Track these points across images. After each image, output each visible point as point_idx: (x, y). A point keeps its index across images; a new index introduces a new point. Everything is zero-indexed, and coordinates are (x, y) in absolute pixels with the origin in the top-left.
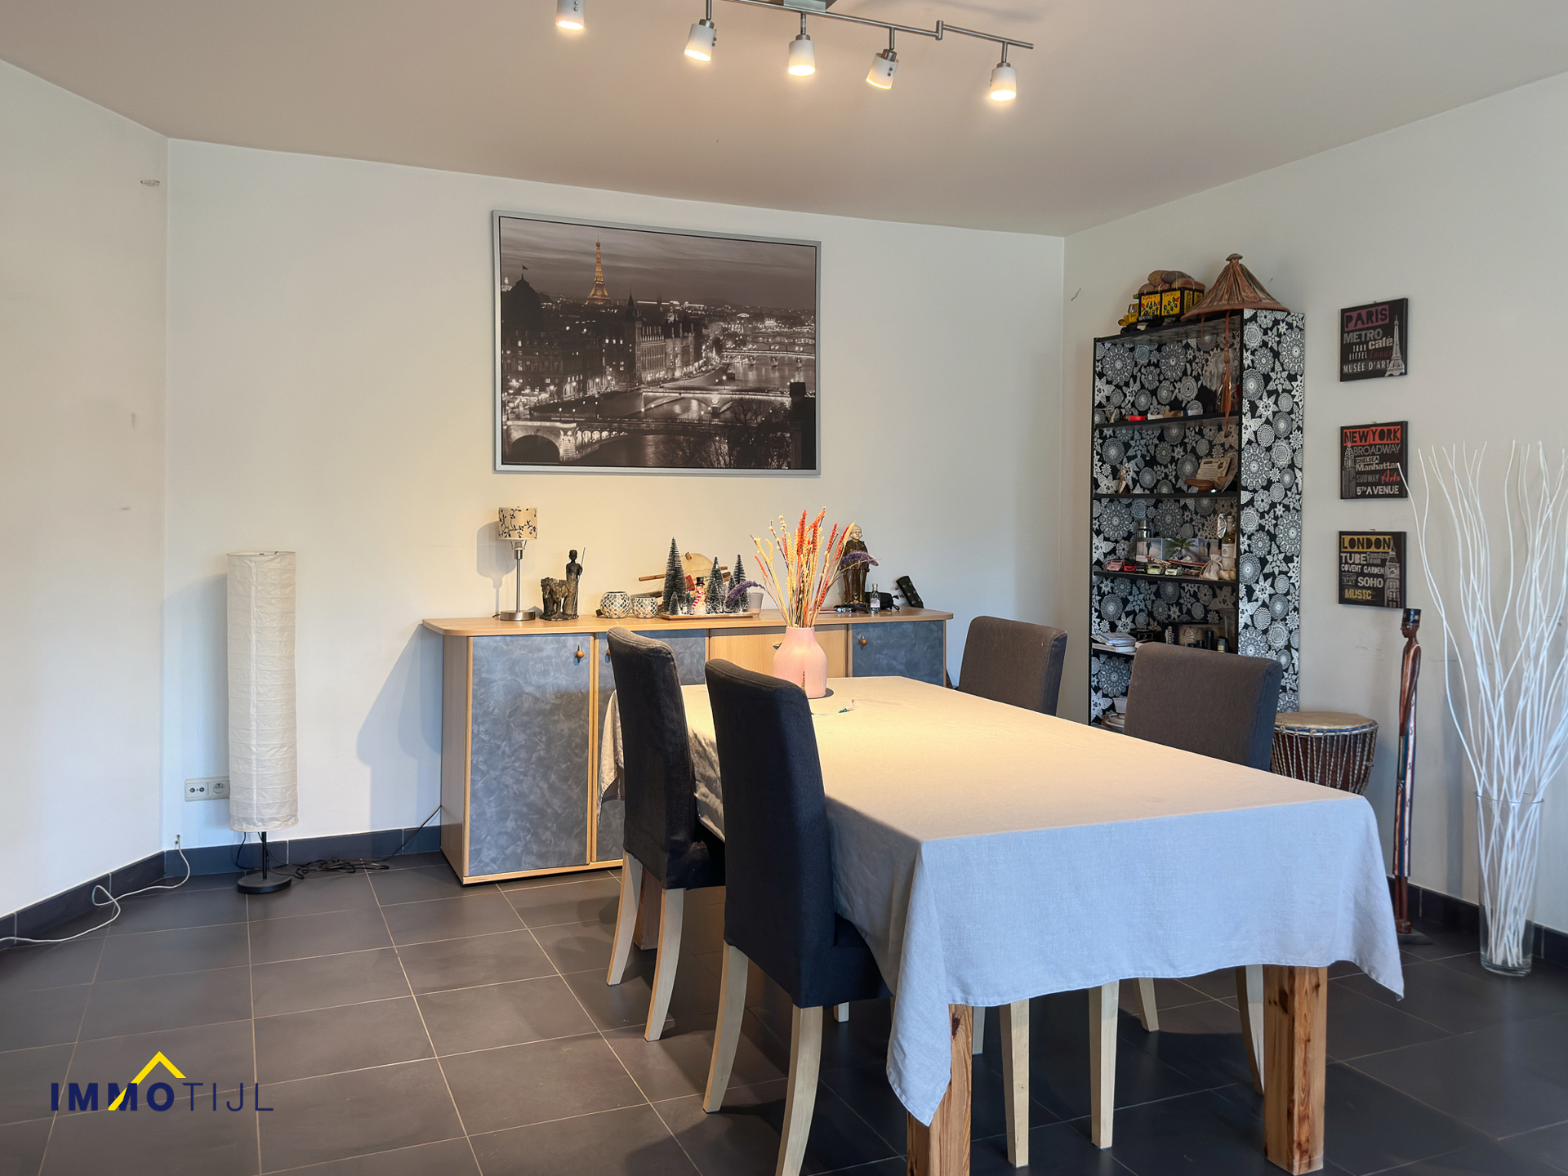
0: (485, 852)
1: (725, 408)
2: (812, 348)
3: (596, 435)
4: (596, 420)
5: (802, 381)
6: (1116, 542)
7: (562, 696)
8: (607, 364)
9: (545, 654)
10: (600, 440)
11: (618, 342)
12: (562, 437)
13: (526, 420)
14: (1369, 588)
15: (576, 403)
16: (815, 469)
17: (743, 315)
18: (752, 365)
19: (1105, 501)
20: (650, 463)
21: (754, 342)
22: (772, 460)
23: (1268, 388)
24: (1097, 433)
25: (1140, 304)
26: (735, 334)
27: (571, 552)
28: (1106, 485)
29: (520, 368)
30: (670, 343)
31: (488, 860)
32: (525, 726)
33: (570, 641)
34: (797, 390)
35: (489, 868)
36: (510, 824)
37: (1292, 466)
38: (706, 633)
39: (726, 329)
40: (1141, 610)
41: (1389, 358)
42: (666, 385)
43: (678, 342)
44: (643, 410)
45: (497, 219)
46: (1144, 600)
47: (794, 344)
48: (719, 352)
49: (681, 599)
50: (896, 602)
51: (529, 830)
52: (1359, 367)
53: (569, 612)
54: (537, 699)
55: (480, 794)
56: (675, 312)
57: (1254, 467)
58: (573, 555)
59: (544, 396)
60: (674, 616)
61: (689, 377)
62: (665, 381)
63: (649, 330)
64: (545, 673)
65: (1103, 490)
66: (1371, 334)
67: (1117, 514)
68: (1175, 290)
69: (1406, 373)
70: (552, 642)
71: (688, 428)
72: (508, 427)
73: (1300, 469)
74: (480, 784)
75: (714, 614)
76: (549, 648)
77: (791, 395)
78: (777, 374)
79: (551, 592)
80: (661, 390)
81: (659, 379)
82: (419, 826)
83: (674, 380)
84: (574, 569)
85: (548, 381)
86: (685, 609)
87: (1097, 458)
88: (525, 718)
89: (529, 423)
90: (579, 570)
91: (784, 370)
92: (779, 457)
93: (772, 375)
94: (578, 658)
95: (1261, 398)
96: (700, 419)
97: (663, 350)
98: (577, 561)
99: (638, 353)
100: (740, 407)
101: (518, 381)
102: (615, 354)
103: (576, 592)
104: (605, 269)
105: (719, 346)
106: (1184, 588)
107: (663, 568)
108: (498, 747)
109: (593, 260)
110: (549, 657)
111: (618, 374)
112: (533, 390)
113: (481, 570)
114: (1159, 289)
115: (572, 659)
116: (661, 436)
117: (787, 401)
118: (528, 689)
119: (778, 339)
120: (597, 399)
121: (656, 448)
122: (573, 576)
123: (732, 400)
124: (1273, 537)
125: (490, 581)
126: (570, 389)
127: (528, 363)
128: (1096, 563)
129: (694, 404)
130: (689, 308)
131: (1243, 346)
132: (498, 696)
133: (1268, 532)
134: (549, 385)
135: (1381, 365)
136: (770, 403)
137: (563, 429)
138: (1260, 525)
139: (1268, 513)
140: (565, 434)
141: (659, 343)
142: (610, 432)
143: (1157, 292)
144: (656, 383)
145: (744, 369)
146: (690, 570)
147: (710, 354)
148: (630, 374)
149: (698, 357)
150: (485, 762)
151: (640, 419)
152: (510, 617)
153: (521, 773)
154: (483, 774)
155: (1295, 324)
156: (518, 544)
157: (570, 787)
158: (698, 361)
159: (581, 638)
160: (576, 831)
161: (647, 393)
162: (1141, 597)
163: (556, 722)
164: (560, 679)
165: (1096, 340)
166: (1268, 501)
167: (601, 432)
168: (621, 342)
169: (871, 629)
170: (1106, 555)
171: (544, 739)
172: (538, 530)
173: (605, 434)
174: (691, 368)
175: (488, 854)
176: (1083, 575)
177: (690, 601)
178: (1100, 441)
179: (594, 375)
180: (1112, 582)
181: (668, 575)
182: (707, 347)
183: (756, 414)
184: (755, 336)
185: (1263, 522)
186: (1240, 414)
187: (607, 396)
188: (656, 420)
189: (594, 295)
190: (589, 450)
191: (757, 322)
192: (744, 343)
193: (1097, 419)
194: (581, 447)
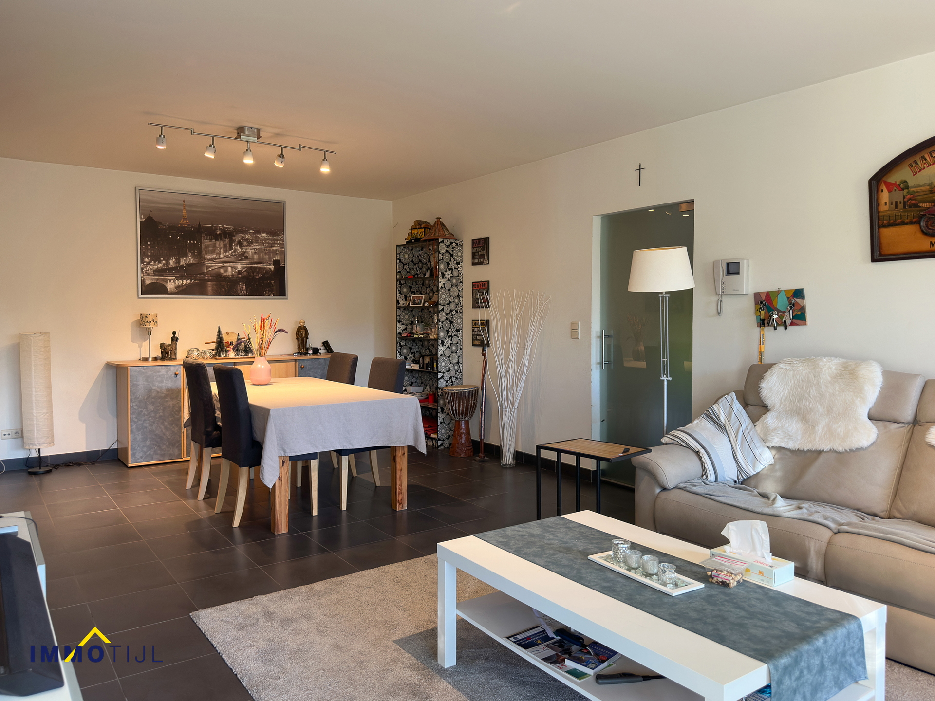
0: (137, 454)
1: (244, 270)
2: (283, 245)
3: (184, 282)
4: (184, 276)
5: (278, 259)
6: (407, 325)
7: (169, 391)
8: (189, 252)
9: (161, 373)
10: (186, 284)
11: (194, 242)
12: (169, 283)
13: (152, 275)
14: (479, 340)
15: (175, 269)
16: (285, 296)
17: (251, 231)
18: (256, 252)
19: (402, 309)
20: (210, 294)
21: (256, 243)
22: (266, 292)
23: (449, 267)
24: (398, 282)
25: (412, 233)
26: (248, 239)
27: (173, 332)
28: (402, 303)
29: (149, 254)
30: (218, 243)
31: (139, 457)
32: (153, 403)
33: (172, 368)
34: (277, 263)
35: (139, 460)
36: (148, 443)
37: (458, 296)
38: (233, 364)
39: (244, 237)
40: (417, 352)
41: (484, 258)
42: (216, 261)
43: (222, 242)
44: (206, 271)
45: (138, 191)
46: (418, 348)
47: (275, 244)
48: (240, 247)
49: (222, 351)
50: (320, 351)
51: (156, 445)
52: (476, 261)
53: (173, 357)
54: (158, 392)
55: (135, 430)
56: (220, 229)
57: (444, 296)
58: (174, 333)
59: (160, 265)
60: (220, 358)
61: (227, 257)
62: (216, 259)
63: (208, 237)
64: (162, 382)
65: (401, 305)
66: (479, 249)
67: (407, 314)
68: (422, 228)
69: (488, 264)
70: (164, 368)
71: (227, 279)
72: (144, 279)
73: (462, 297)
74: (134, 427)
75: (237, 357)
76: (163, 371)
77: (274, 265)
78: (267, 256)
79: (164, 349)
80: (214, 263)
81: (213, 258)
82: (108, 448)
83: (220, 258)
84: (175, 339)
85: (162, 259)
86: (224, 355)
87: (398, 292)
88: (153, 400)
89: (154, 277)
90: (177, 339)
91: (270, 255)
92: (269, 291)
93: (265, 257)
94: (176, 375)
95: (446, 271)
96: (233, 275)
97: (215, 246)
98: (176, 336)
99: (203, 247)
100: (251, 270)
101: (148, 259)
102: (192, 248)
103: (176, 349)
104: (187, 211)
105: (240, 244)
106: (430, 343)
107: (214, 338)
108: (142, 411)
109: (182, 208)
110: (163, 375)
111: (194, 256)
112: (155, 263)
113: (133, 340)
114: (417, 227)
115: (173, 375)
116: (215, 282)
117: (272, 267)
118: (154, 388)
119: (267, 241)
120: (184, 267)
121: (212, 287)
122: (174, 342)
123: (247, 267)
124: (451, 322)
125: (137, 345)
126: (172, 262)
127: (153, 251)
128: (399, 334)
129: (230, 269)
130: (226, 228)
131: (439, 252)
132: (141, 391)
133: (450, 320)
134: (162, 261)
135: (482, 260)
136: (265, 268)
137: (169, 279)
138: (446, 318)
139: (449, 313)
140: (170, 282)
141: (213, 243)
142: (191, 281)
143: (416, 229)
144: (211, 260)
145: (252, 254)
146: (226, 339)
147: (236, 248)
148: (200, 256)
149: (231, 248)
150: (136, 418)
151: (205, 275)
152: (146, 359)
153: (152, 422)
154: (135, 422)
155: (459, 244)
156: (149, 328)
157: (174, 427)
158: (231, 250)
159: (177, 367)
160: (177, 445)
161: (208, 264)
162: (417, 347)
163: (167, 401)
164: (169, 384)
165: (397, 246)
166: (449, 309)
167: (186, 281)
168: (195, 242)
169: (306, 362)
170: (402, 330)
171: (162, 408)
172: (158, 323)
173: (188, 282)
174: (227, 254)
175: (138, 455)
176: (395, 339)
177: (227, 352)
178: (400, 286)
179: (182, 257)
180: (405, 341)
181: (217, 341)
182: (235, 244)
183: (258, 273)
184: (257, 240)
185: (447, 317)
186: (438, 277)
187: (189, 265)
188: (212, 275)
189: (183, 222)
190: (181, 288)
191: (258, 234)
192: (252, 243)
193: (398, 277)
194: (177, 287)
